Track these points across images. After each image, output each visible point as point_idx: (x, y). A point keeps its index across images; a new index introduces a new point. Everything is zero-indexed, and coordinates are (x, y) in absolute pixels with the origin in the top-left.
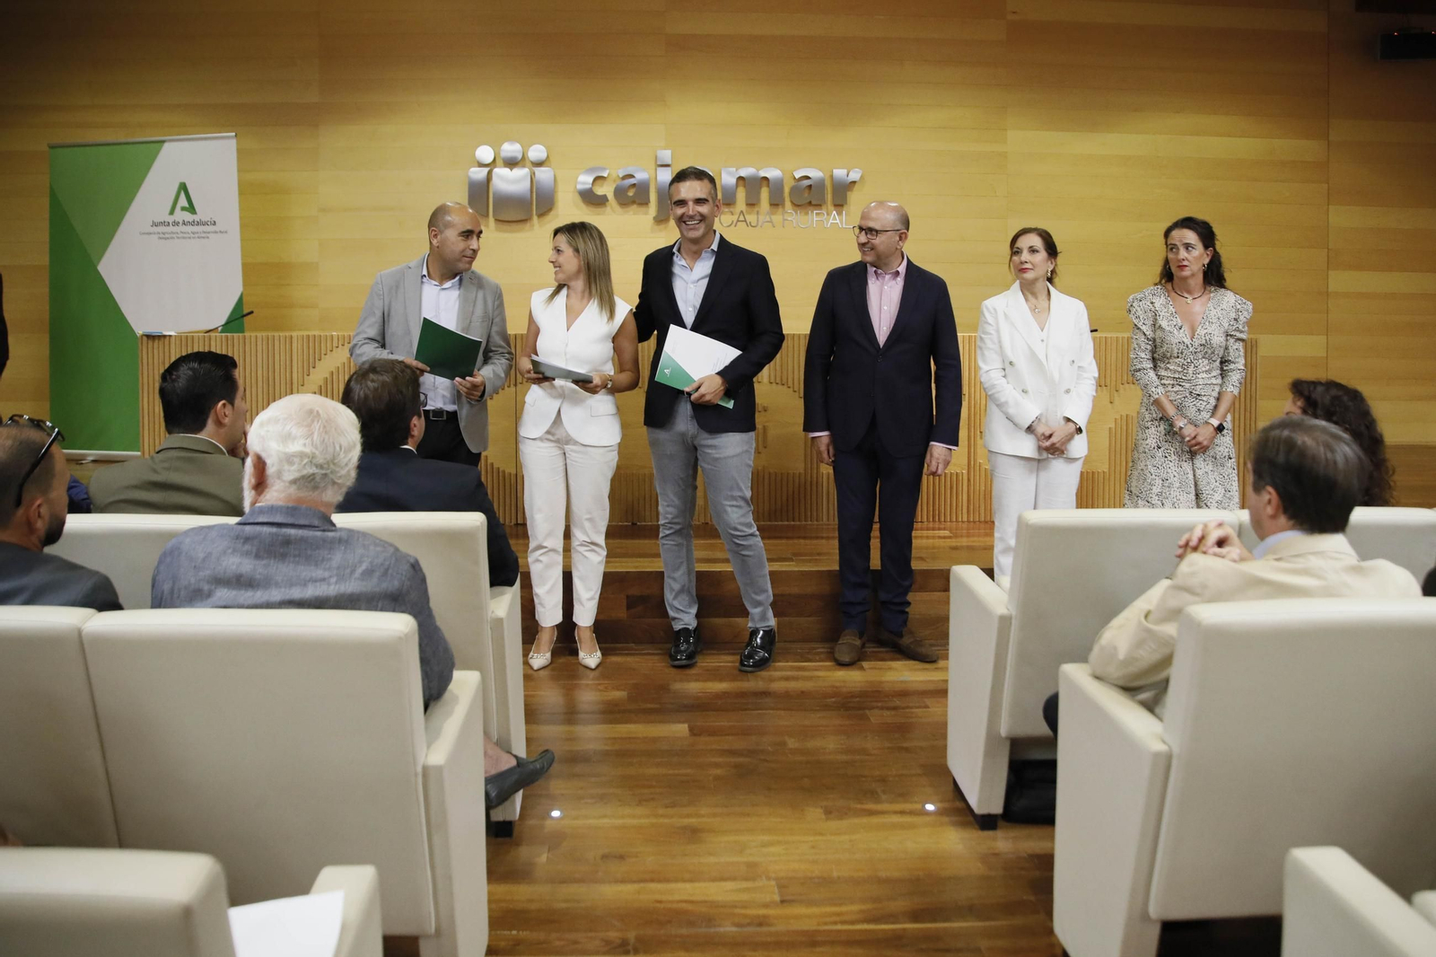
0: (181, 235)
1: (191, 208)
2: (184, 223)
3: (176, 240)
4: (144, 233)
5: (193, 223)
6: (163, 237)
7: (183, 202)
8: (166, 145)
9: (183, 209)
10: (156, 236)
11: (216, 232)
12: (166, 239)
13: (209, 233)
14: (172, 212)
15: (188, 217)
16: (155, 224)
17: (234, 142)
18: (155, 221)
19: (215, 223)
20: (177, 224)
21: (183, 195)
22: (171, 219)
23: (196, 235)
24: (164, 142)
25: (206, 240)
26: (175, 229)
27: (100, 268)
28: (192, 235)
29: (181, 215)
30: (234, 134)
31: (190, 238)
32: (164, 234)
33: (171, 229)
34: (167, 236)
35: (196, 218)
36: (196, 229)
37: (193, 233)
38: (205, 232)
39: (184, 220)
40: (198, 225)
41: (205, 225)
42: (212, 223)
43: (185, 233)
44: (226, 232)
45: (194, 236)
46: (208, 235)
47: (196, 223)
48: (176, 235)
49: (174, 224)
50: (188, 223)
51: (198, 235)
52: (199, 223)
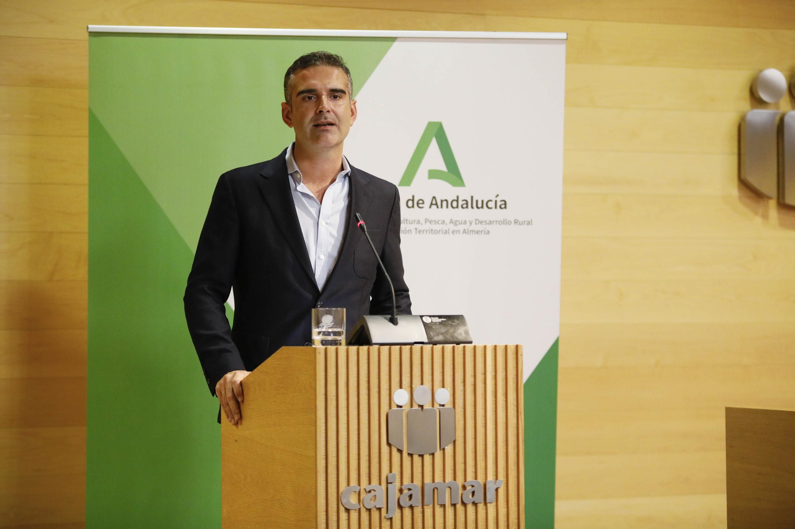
0: (427, 226)
1: (453, 174)
2: (434, 203)
5: (455, 204)
7: (434, 159)
8: (396, 44)
9: (434, 174)
11: (505, 222)
13: (491, 223)
14: (407, 180)
15: (445, 190)
17: (562, 48)
20: (420, 203)
21: (434, 146)
23: (461, 228)
25: (483, 236)
28: (452, 227)
31: (446, 232)
35: (464, 193)
36: (459, 214)
37: (454, 222)
38: (481, 223)
39: (434, 198)
40: (467, 207)
41: (482, 207)
42: (499, 204)
43: (436, 222)
44: (529, 223)
45: (456, 228)
46: (488, 227)
47: (460, 203)
48: (416, 226)
49: (410, 204)
50: (445, 203)
51: (466, 227)
52: (467, 204)
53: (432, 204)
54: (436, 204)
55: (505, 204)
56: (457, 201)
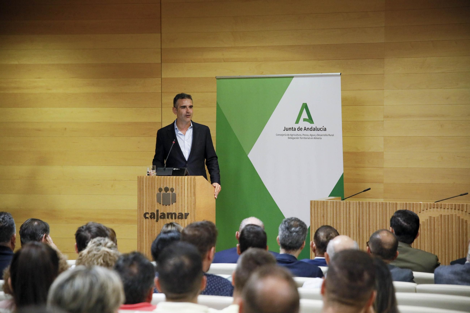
0: (303, 137)
1: (310, 120)
2: (305, 129)
3: (300, 139)
4: (278, 135)
5: (311, 129)
6: (291, 137)
7: (305, 115)
9: (305, 120)
10: (287, 137)
11: (326, 135)
12: (293, 138)
13: (322, 135)
14: (297, 122)
15: (308, 125)
16: (286, 129)
17: (340, 78)
18: (287, 127)
19: (325, 130)
20: (301, 129)
21: (305, 111)
22: (296, 126)
23: (313, 137)
24: (293, 77)
25: (320, 140)
26: (300, 132)
27: (249, 156)
28: (310, 137)
29: (302, 124)
30: (340, 73)
31: (309, 138)
32: (292, 135)
33: (297, 132)
34: (293, 137)
35: (314, 126)
36: (313, 132)
37: (311, 135)
38: (319, 135)
39: (305, 127)
40: (315, 130)
41: (319, 130)
42: (324, 129)
43: (306, 135)
44: (333, 135)
45: (312, 137)
46: (321, 137)
47: (313, 129)
48: (300, 136)
49: (298, 129)
50: (308, 129)
51: (315, 137)
52: (315, 129)
53: (304, 129)
54: (306, 129)
55: (326, 129)
56: (312, 128)
